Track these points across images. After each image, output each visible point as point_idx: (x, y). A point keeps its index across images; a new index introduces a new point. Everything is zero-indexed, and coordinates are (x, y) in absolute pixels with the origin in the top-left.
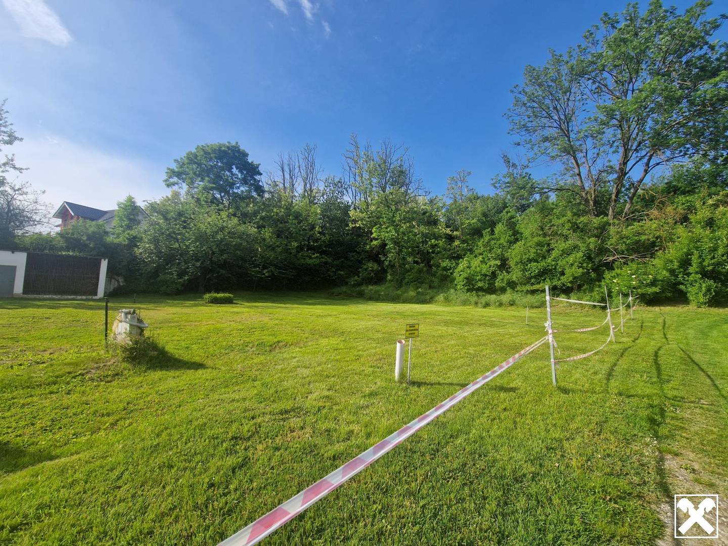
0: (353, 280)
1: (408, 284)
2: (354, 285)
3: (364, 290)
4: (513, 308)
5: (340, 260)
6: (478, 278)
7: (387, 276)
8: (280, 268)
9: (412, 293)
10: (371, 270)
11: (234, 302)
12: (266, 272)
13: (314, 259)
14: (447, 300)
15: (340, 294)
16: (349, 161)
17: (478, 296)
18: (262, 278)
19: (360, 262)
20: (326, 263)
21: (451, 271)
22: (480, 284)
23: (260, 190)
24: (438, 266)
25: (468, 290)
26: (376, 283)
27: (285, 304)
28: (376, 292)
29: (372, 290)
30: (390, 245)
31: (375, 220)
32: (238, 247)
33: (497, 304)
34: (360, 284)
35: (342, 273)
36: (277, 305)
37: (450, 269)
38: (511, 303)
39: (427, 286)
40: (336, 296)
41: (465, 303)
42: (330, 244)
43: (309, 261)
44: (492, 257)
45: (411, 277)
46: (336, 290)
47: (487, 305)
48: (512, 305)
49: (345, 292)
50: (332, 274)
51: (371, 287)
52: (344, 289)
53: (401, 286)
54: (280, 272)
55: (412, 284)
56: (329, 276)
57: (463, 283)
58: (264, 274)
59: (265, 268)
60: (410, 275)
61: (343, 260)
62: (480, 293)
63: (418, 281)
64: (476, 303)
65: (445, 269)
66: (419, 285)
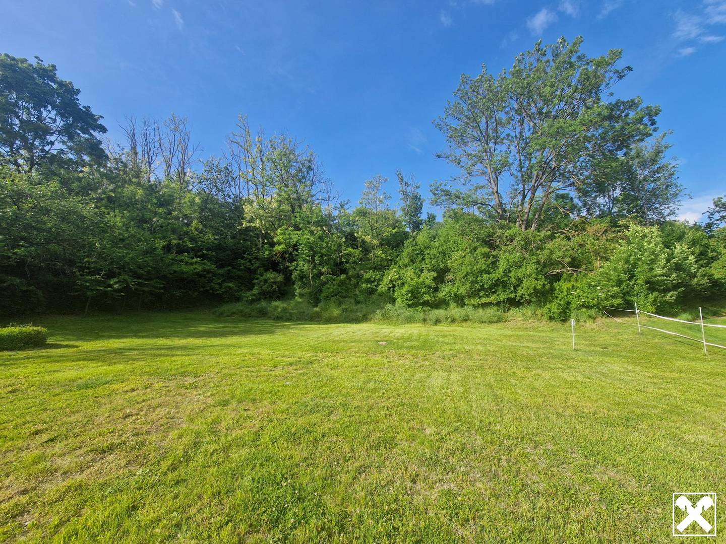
0: (249, 295)
1: (327, 298)
2: (253, 301)
3: (266, 308)
4: (469, 323)
5: (226, 269)
6: (423, 290)
7: (295, 289)
8: (139, 277)
9: (336, 312)
10: (272, 282)
12: (116, 283)
13: (192, 266)
14: (386, 318)
15: (234, 313)
16: (235, 146)
17: (425, 311)
18: (105, 294)
19: (254, 272)
20: (208, 272)
21: (376, 283)
22: (427, 297)
24: (359, 277)
25: (409, 306)
26: (278, 298)
28: (284, 310)
29: (277, 307)
30: (304, 250)
31: (278, 219)
33: (449, 320)
34: (256, 300)
35: (231, 285)
37: (373, 282)
38: (466, 318)
39: (353, 301)
40: (228, 316)
41: (409, 320)
42: (218, 247)
43: (185, 268)
44: (426, 268)
45: (331, 290)
46: (227, 308)
47: (437, 322)
48: (466, 320)
49: (242, 311)
50: (217, 287)
51: (277, 303)
52: (239, 306)
53: (316, 302)
54: (139, 284)
55: (333, 299)
56: (212, 289)
57: (405, 297)
58: (111, 286)
59: (111, 275)
60: (329, 288)
61: (230, 268)
62: (425, 308)
63: (341, 295)
64: (425, 320)
65: (369, 281)
66: (342, 300)
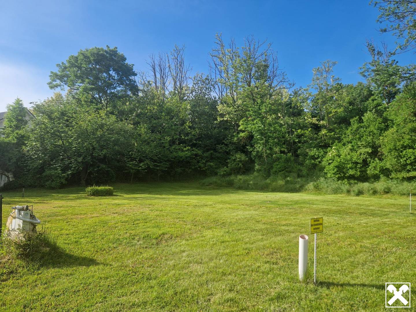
0: (222, 170)
1: (276, 173)
2: (224, 175)
3: (233, 180)
4: (389, 195)
5: (209, 152)
6: (349, 166)
7: (254, 166)
8: (155, 161)
9: (281, 182)
10: (238, 161)
11: (114, 194)
12: (143, 165)
13: (186, 152)
14: (317, 188)
15: (211, 184)
16: (215, 58)
17: (350, 184)
18: (138, 170)
19: (228, 153)
20: (196, 155)
21: (319, 160)
22: (351, 172)
23: (134, 89)
24: (306, 155)
25: (339, 179)
26: (244, 173)
27: (161, 195)
28: (245, 181)
29: (241, 179)
30: (257, 136)
31: (242, 114)
32: (116, 142)
33: (371, 192)
34: (229, 174)
35: (212, 164)
36: (153, 196)
37: (317, 158)
38: (386, 190)
39: (295, 175)
40: (207, 186)
41: (336, 191)
42: (200, 138)
43: (181, 154)
44: (362, 145)
45: (279, 166)
46: (207, 180)
47: (360, 193)
48: (387, 193)
49: (216, 182)
50: (202, 165)
51: (239, 177)
52: (214, 179)
53: (268, 175)
54: (155, 165)
55: (280, 173)
56: (200, 167)
57: (333, 172)
58: (140, 167)
59: (141, 161)
60: (278, 165)
61: (212, 151)
62: (352, 181)
63: (286, 171)
64: (348, 192)
65: (313, 158)
66: (287, 174)
